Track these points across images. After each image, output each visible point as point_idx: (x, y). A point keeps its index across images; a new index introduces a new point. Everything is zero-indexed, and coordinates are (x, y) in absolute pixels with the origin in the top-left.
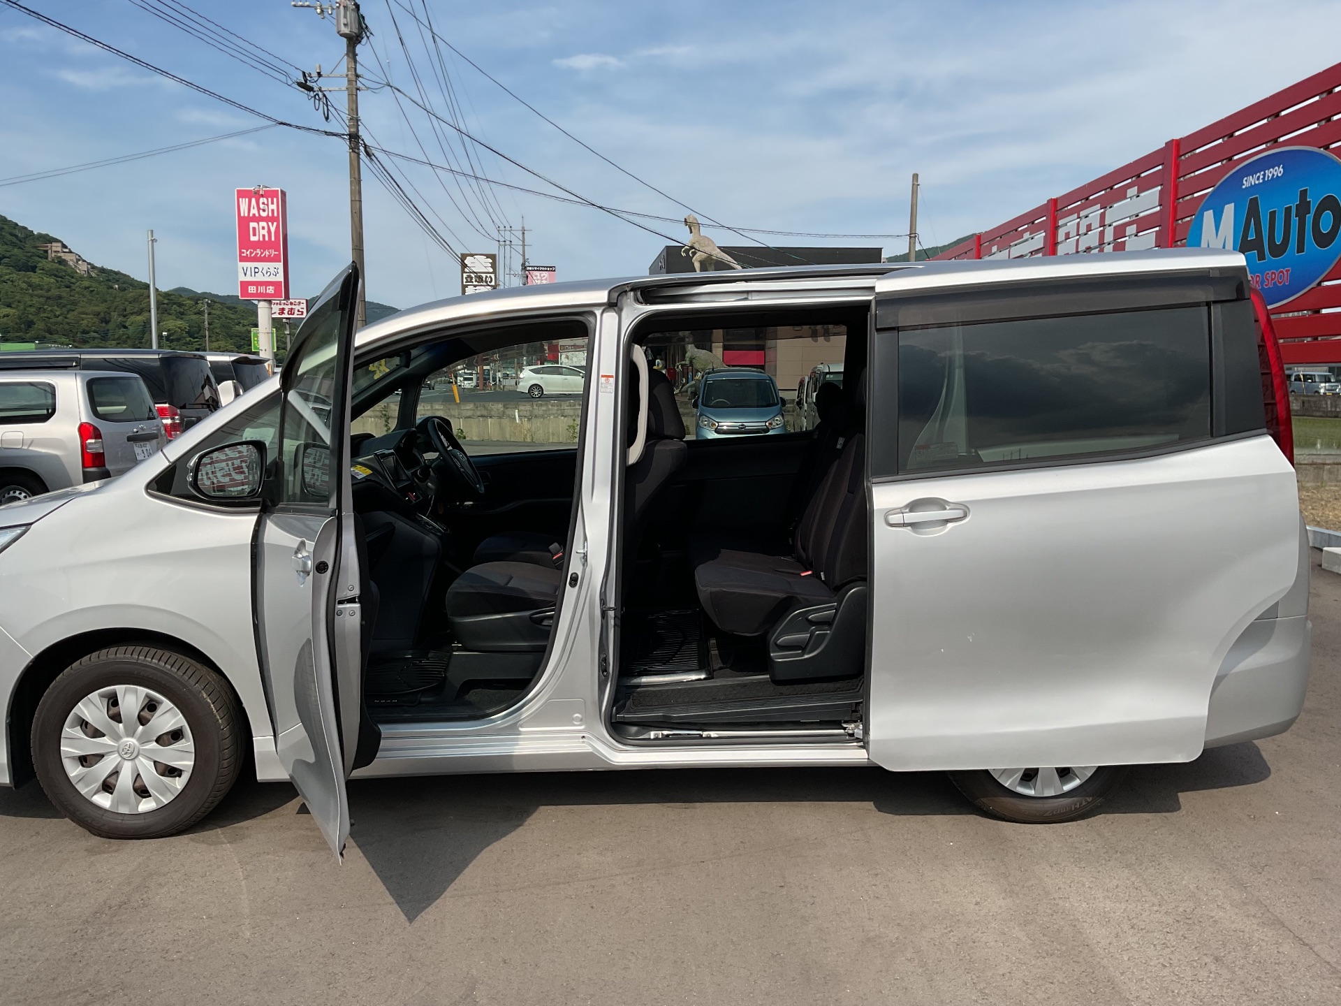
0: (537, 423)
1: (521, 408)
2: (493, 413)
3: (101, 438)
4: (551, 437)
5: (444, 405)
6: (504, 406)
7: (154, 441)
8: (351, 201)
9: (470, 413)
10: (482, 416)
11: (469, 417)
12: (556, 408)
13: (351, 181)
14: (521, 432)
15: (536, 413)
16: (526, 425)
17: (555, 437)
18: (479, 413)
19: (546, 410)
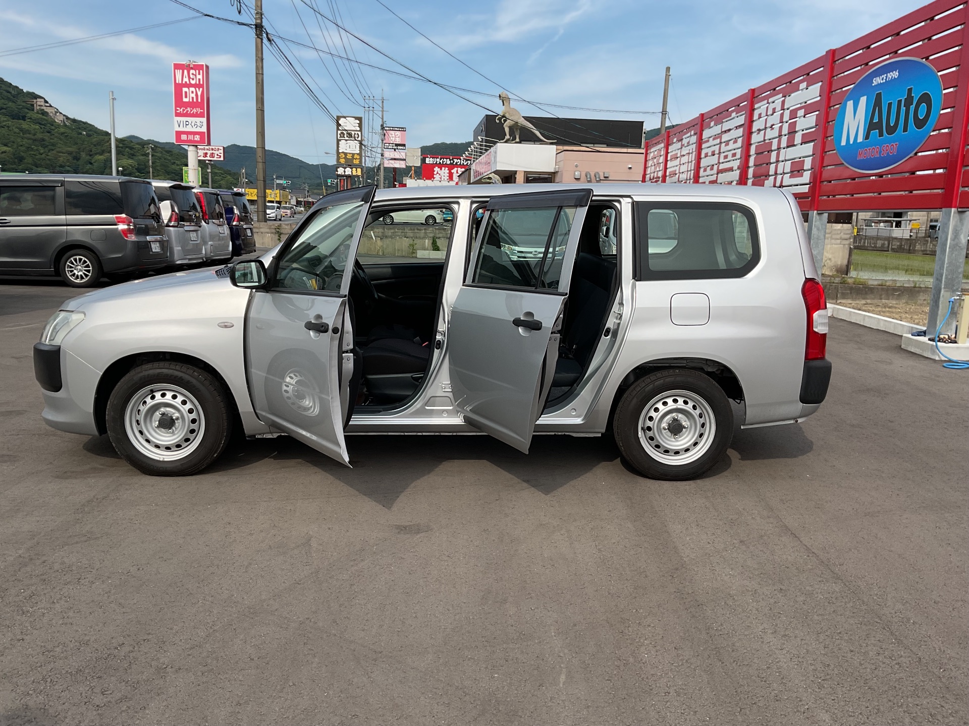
0: (387, 241)
1: (376, 230)
4: (396, 252)
8: (257, 74)
12: (401, 230)
13: (257, 60)
14: (375, 247)
15: (387, 235)
16: (379, 243)
17: (400, 252)
19: (393, 232)
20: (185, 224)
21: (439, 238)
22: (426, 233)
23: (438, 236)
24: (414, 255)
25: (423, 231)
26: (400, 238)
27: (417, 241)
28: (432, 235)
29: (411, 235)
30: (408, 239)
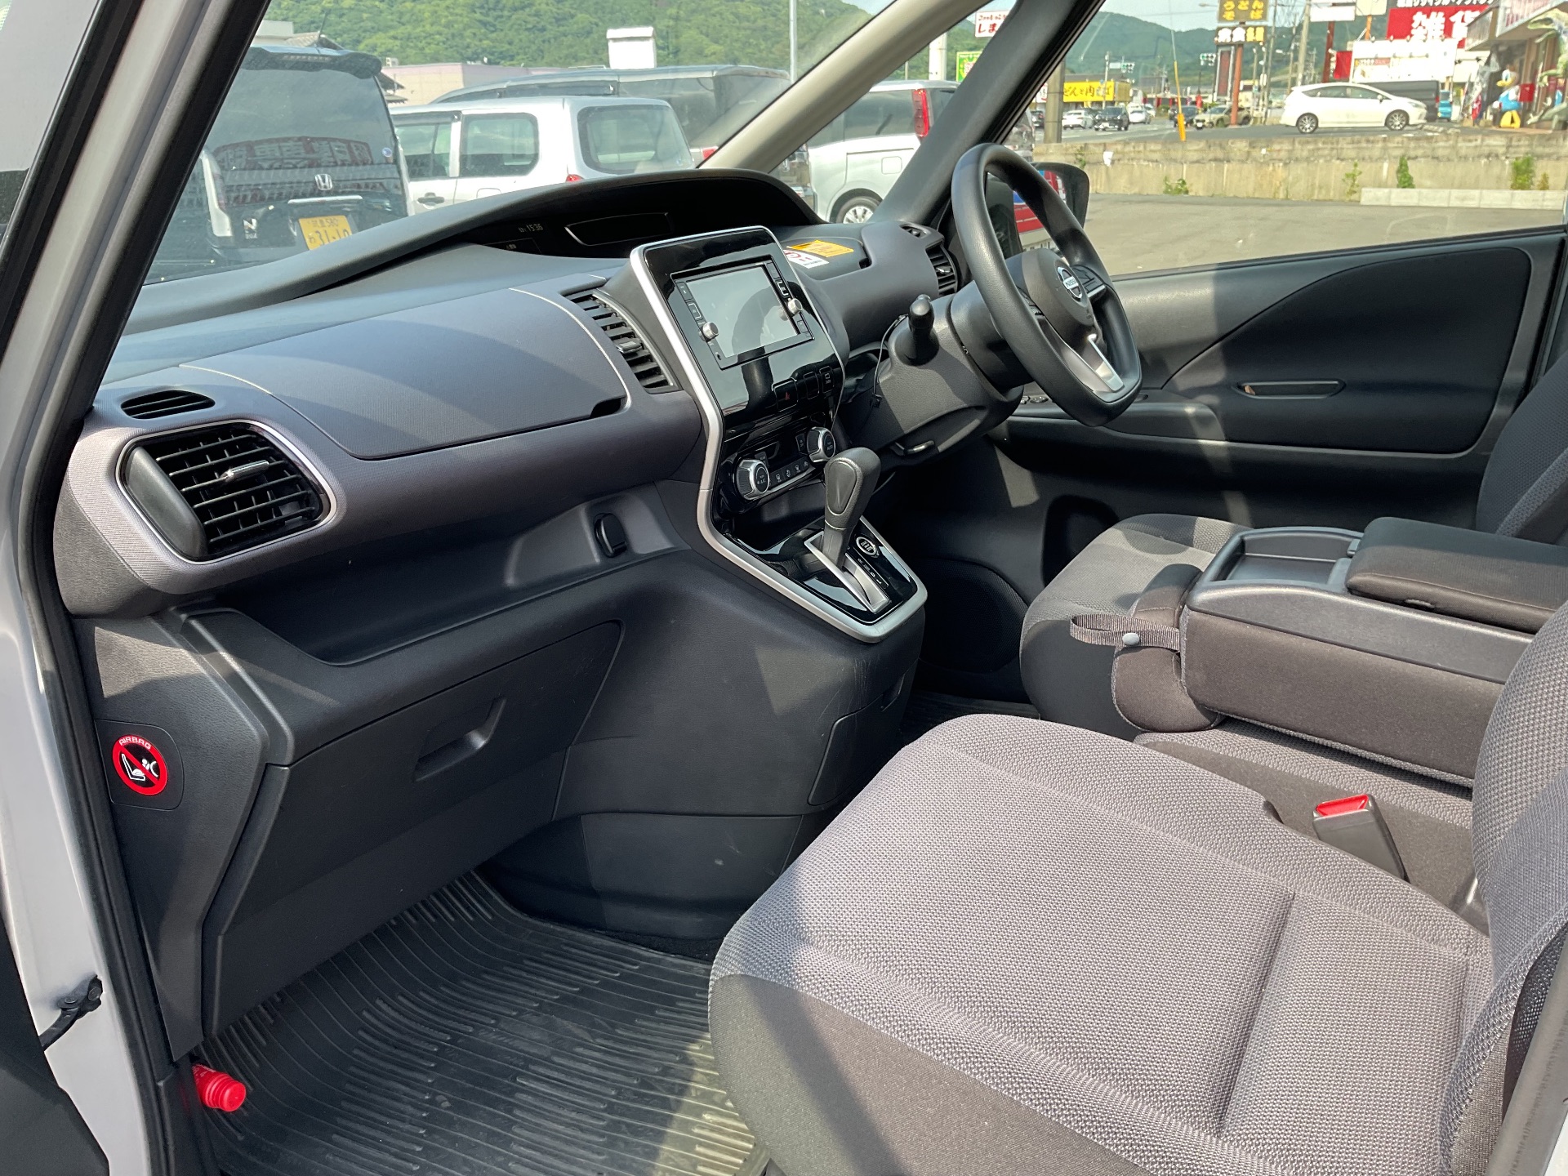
0: (1298, 169)
1: (1276, 147)
2: (1232, 155)
4: (1316, 192)
5: (1163, 145)
6: (1250, 145)
9: (1195, 156)
10: (1216, 160)
11: (1198, 162)
12: (1329, 146)
14: (1271, 182)
15: (1298, 155)
16: (1281, 171)
17: (1324, 192)
18: (1211, 156)
19: (1313, 150)
21: (1416, 158)
22: (1385, 149)
23: (1412, 153)
24: (1354, 197)
26: (1326, 161)
27: (1364, 167)
28: (1398, 153)
29: (1352, 154)
30: (1344, 163)
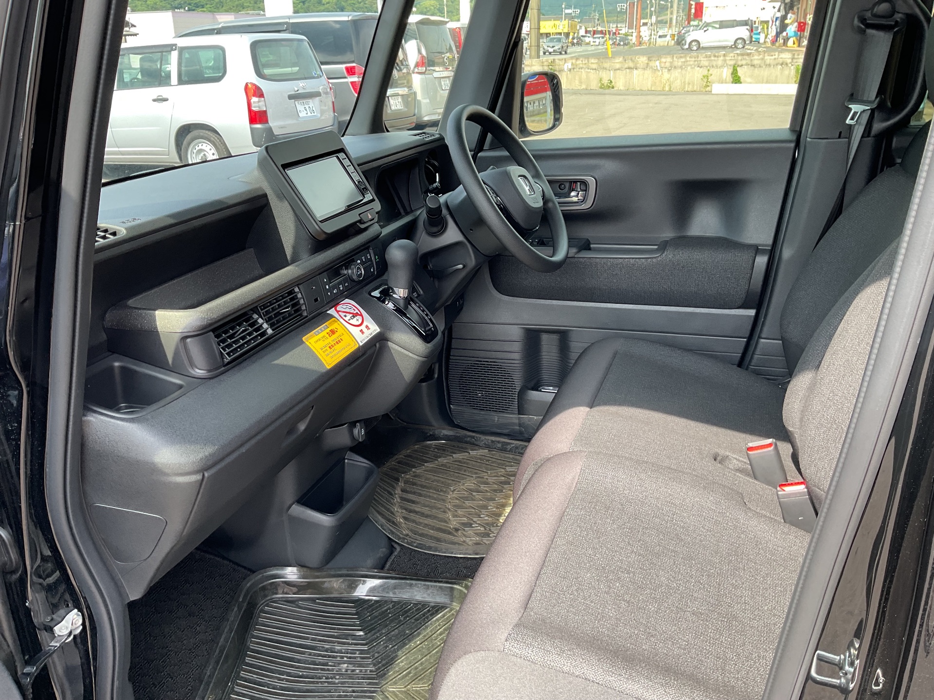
0: (676, 73)
1: (663, 60)
2: (638, 65)
3: (264, 97)
4: (687, 86)
5: (598, 59)
6: (648, 59)
7: (318, 98)
9: (618, 66)
10: (629, 68)
11: (619, 69)
12: (693, 59)
14: (661, 81)
15: (676, 65)
16: (666, 75)
17: (691, 86)
18: (626, 66)
19: (684, 62)
20: (437, 69)
21: (742, 65)
22: (725, 61)
23: (740, 63)
24: (708, 89)
25: (722, 58)
26: (692, 68)
27: (713, 71)
28: (732, 63)
29: (706, 63)
30: (701, 69)
